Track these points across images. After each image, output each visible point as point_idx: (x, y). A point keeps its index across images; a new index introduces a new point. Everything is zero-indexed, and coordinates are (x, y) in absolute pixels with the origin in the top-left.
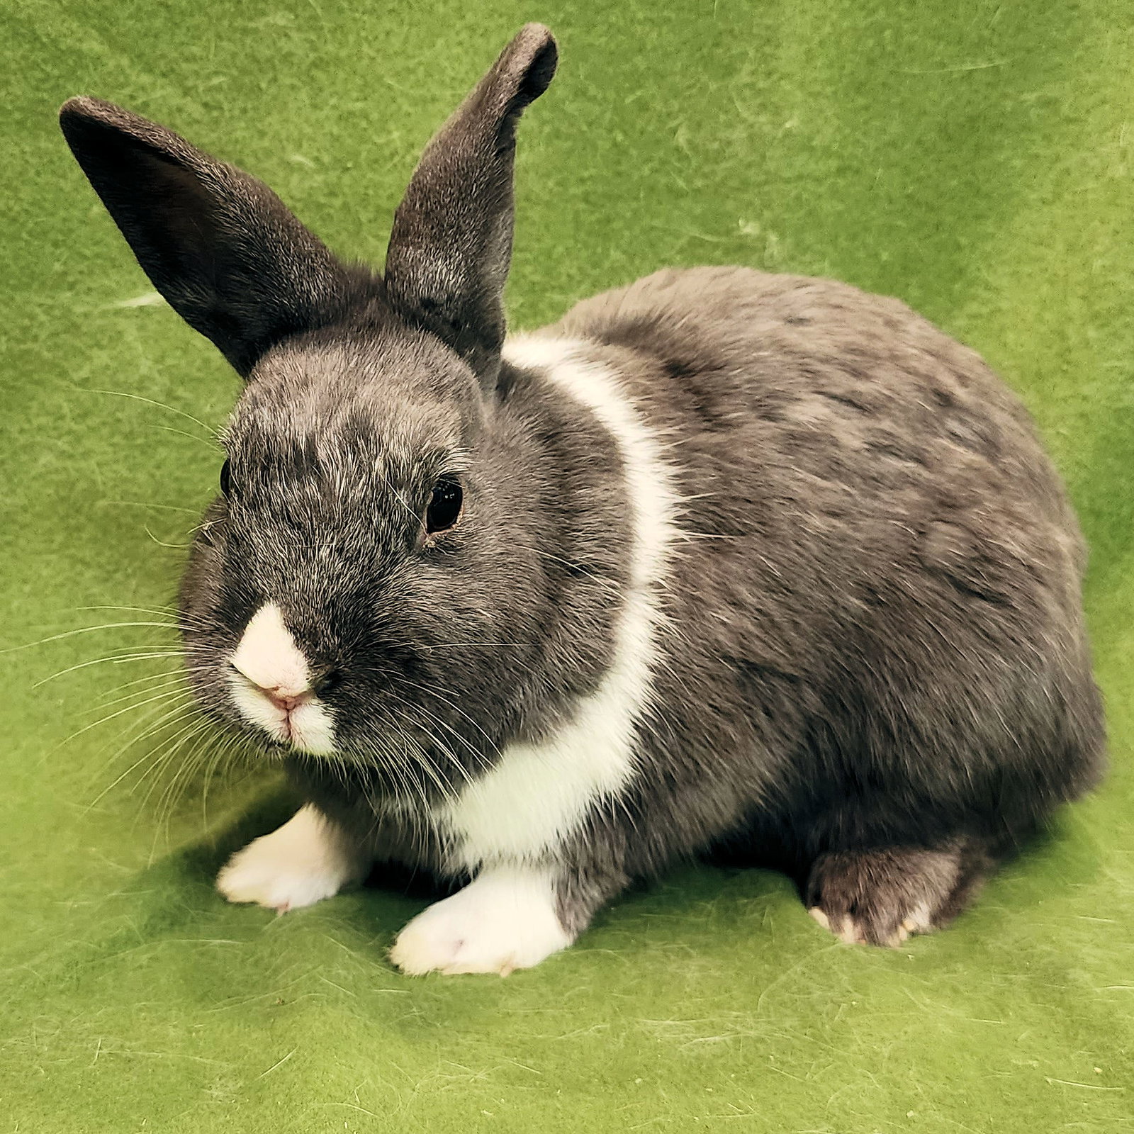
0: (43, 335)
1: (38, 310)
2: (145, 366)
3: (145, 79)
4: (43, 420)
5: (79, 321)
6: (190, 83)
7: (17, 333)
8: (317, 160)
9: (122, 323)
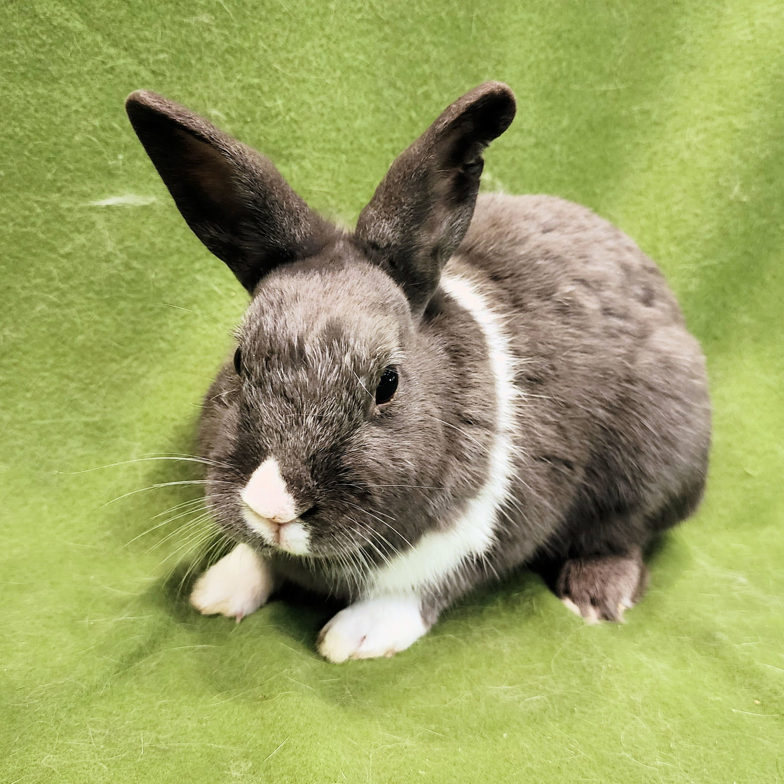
0: (39, 222)
1: (35, 205)
2: (110, 246)
3: (112, 51)
4: (38, 281)
5: (65, 213)
6: (143, 56)
7: (20, 220)
8: (227, 114)
9: (95, 217)
